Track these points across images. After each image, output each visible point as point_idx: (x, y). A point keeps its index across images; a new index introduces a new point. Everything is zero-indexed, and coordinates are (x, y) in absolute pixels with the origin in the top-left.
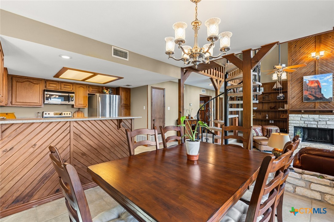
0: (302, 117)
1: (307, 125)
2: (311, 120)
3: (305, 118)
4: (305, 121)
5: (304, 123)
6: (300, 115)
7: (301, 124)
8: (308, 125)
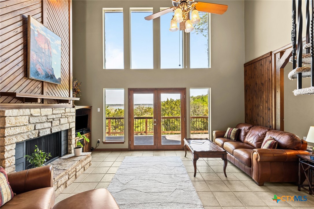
0: (31, 115)
1: (39, 132)
2: (44, 119)
3: (36, 116)
4: (35, 124)
5: (35, 129)
6: (27, 112)
7: (29, 133)
8: (41, 131)
